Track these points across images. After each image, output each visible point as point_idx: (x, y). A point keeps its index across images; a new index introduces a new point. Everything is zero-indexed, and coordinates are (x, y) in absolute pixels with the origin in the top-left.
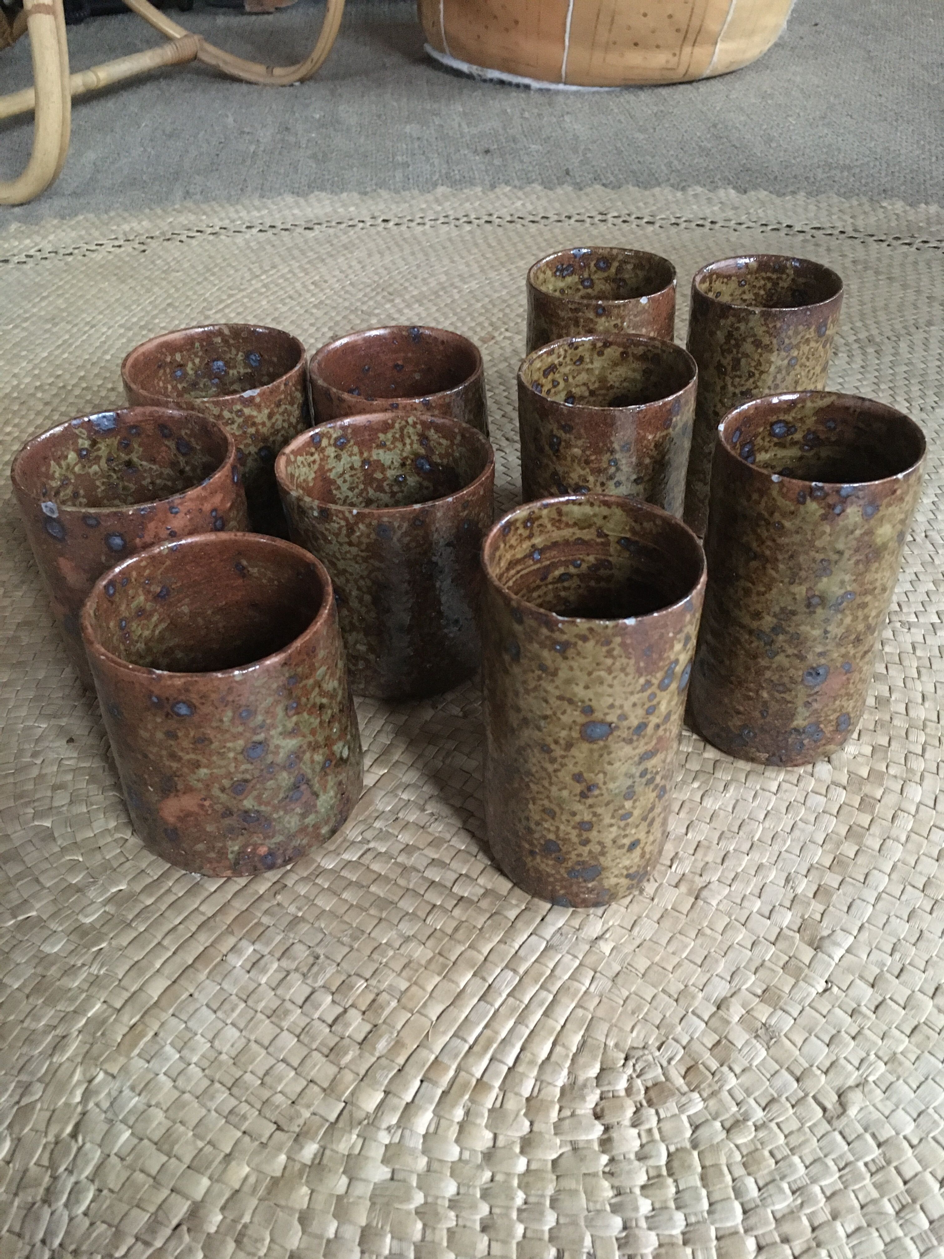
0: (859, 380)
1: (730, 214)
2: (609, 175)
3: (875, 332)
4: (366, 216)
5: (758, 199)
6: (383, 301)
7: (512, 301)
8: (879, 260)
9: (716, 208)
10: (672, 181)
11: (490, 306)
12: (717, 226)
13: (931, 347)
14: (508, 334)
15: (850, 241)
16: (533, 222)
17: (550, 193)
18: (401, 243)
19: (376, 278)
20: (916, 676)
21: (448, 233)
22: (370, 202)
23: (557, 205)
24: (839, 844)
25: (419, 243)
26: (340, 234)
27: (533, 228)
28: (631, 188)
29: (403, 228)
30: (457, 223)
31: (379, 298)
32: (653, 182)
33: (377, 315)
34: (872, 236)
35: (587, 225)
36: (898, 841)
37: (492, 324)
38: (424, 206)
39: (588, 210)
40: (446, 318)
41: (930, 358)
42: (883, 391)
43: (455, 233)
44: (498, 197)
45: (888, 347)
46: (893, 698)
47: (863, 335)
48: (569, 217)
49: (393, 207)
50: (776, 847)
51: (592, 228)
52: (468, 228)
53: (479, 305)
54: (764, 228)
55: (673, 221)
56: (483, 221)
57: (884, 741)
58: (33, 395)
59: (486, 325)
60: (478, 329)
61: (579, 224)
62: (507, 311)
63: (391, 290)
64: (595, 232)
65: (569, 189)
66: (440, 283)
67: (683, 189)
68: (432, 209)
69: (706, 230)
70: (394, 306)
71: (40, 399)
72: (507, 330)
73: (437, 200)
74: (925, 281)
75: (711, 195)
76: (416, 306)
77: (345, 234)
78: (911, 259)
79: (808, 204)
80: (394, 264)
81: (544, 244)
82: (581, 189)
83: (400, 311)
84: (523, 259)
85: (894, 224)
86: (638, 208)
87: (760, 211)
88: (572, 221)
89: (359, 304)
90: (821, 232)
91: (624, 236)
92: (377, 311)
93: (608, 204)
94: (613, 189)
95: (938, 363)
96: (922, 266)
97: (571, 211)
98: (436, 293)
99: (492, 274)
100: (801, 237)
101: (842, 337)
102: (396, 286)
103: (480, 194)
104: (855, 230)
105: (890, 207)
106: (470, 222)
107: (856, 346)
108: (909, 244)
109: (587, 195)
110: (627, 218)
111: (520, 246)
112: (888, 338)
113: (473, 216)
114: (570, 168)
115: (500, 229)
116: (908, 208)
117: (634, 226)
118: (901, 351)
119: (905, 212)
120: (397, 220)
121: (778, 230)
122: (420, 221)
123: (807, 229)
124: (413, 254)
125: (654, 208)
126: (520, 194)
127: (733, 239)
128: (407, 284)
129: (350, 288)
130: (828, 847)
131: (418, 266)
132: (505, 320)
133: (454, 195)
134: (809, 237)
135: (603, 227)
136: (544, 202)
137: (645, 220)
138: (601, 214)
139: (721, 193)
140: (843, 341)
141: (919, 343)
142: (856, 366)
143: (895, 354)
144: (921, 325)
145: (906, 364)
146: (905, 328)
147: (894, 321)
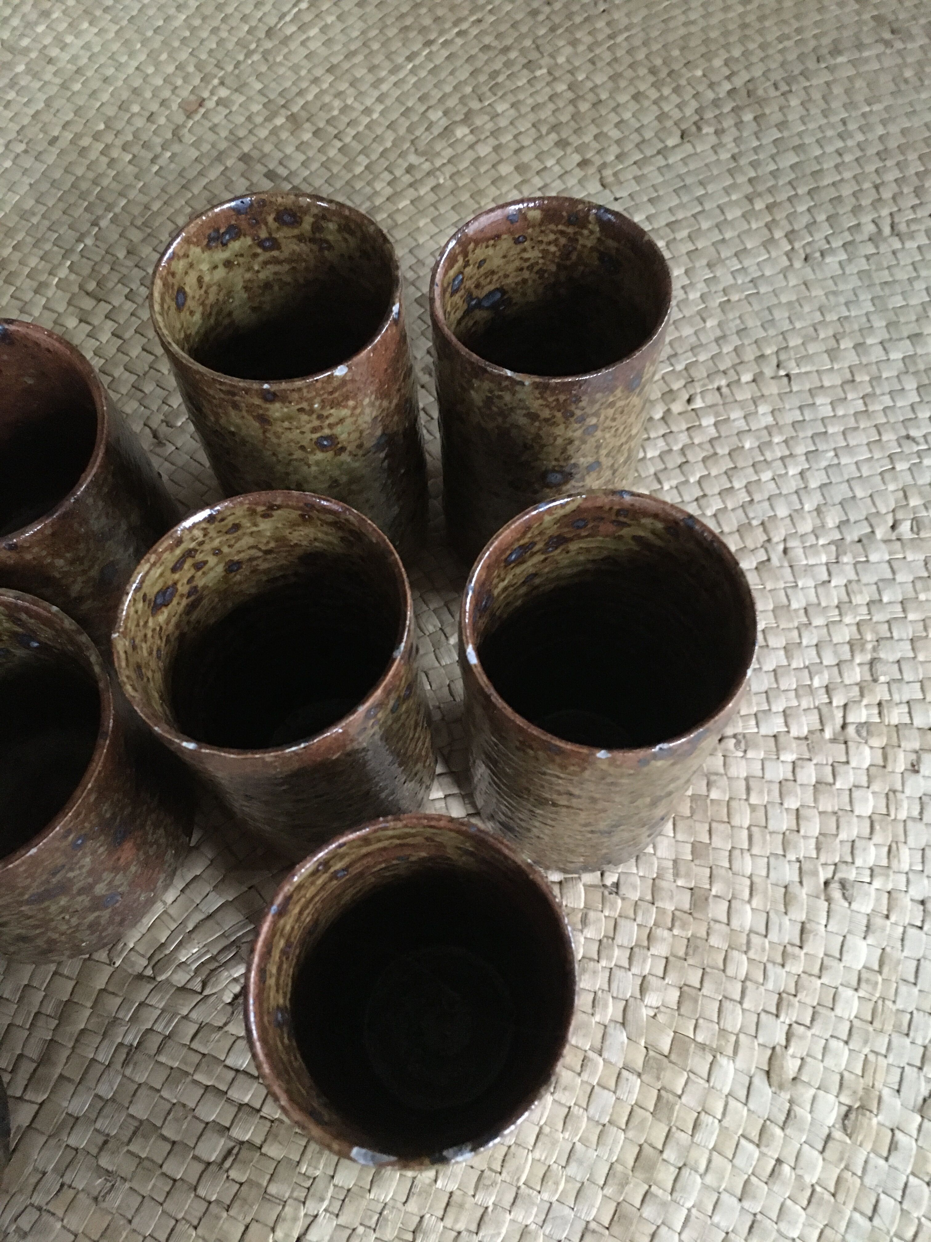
0: (727, 190)
3: (758, 71)
11: (197, 22)
13: (834, 105)
14: (223, 92)
20: (746, 846)
24: (623, 1184)
36: (696, 1171)
37: (199, 67)
41: (830, 133)
42: (757, 215)
45: (773, 111)
47: (739, 82)
50: (545, 1196)
57: (694, 978)
59: (191, 69)
60: (179, 81)
62: (224, 33)
72: (222, 83)
95: (840, 144)
101: (711, 85)
107: (728, 106)
112: (776, 86)
118: (790, 118)
130: (608, 1191)
132: (220, 55)
140: (711, 95)
141: (817, 96)
142: (725, 156)
143: (781, 126)
144: (824, 51)
145: (794, 148)
146: (801, 57)
147: (787, 43)
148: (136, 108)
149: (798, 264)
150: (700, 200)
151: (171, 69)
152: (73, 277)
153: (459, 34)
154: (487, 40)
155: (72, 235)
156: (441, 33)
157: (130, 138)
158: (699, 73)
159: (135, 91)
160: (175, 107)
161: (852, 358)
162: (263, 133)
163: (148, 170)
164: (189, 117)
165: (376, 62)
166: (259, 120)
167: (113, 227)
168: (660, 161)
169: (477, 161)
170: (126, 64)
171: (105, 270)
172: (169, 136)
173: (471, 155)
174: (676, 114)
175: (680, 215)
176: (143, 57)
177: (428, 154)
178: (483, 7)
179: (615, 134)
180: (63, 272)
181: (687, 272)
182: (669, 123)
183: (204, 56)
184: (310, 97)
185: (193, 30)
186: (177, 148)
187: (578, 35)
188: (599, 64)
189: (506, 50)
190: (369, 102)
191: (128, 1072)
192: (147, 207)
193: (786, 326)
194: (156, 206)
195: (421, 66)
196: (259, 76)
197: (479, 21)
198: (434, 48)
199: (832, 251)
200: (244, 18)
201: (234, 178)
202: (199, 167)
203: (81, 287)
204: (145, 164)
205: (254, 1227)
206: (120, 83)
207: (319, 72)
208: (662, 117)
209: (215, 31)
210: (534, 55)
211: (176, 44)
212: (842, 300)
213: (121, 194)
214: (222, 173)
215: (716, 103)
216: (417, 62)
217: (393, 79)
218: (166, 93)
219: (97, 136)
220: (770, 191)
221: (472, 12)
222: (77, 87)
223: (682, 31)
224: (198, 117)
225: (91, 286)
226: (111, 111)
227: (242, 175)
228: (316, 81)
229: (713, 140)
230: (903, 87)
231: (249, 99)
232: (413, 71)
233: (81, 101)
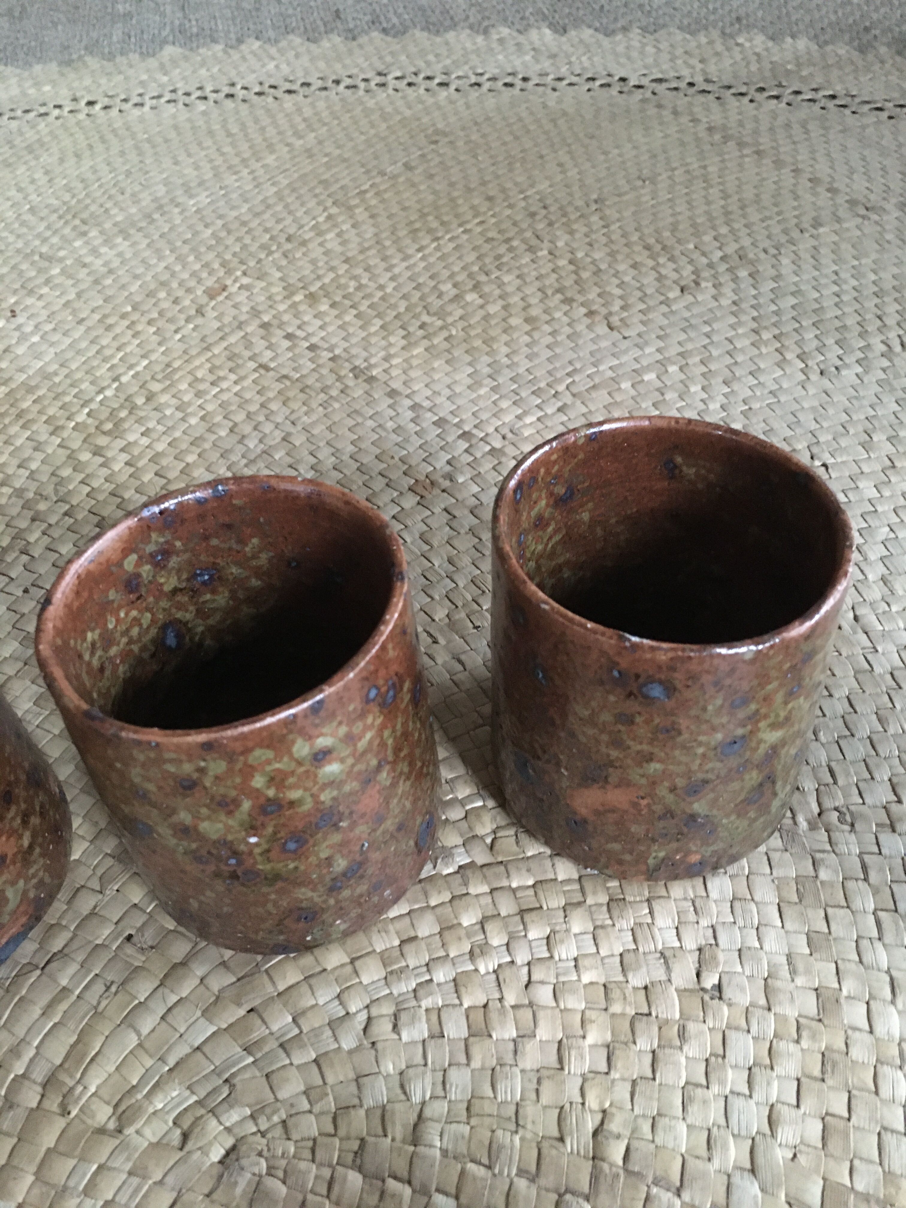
0: (732, 327)
1: (546, 64)
2: (391, 15)
3: (746, 242)
4: (64, 96)
5: (581, 41)
6: (73, 234)
7: (254, 224)
8: (741, 124)
9: (528, 58)
10: (472, 20)
11: (223, 234)
12: (531, 83)
13: (823, 261)
14: (245, 281)
15: (701, 98)
16: (289, 92)
17: (313, 47)
18: (110, 137)
19: (67, 197)
20: (875, 934)
21: (174, 117)
22: (72, 75)
23: (322, 65)
25: (133, 136)
26: (26, 129)
27: (288, 102)
28: (418, 34)
29: (114, 112)
30: (187, 100)
31: (67, 231)
32: (448, 23)
33: (61, 260)
34: (729, 87)
35: (361, 93)
37: (223, 265)
38: (144, 77)
39: (362, 70)
40: (160, 258)
41: (823, 281)
42: (766, 343)
43: (183, 115)
44: (244, 58)
45: (766, 269)
46: (845, 992)
47: (731, 248)
48: (337, 82)
49: (103, 81)
51: (366, 98)
52: (201, 106)
53: (209, 231)
54: (590, 85)
55: (473, 79)
56: (222, 95)
57: (840, 1104)
59: (216, 266)
60: (204, 275)
61: (349, 92)
62: (247, 240)
63: (85, 215)
64: (371, 103)
65: (337, 40)
66: (155, 200)
67: (486, 32)
68: (155, 80)
69: (516, 91)
70: (87, 243)
72: (244, 274)
73: (162, 67)
74: (803, 156)
75: (521, 39)
76: (119, 240)
77: (33, 127)
78: (781, 121)
79: (644, 45)
80: (95, 172)
81: (302, 126)
82: (354, 39)
83: (94, 251)
84: (272, 152)
85: (754, 67)
86: (428, 64)
87: (584, 59)
88: (342, 86)
89: (37, 243)
90: (665, 85)
91: (410, 108)
92: (62, 253)
93: (389, 59)
94: (394, 36)
95: (836, 288)
96: (797, 129)
97: (340, 71)
98: (148, 216)
99: (230, 180)
100: (638, 95)
101: (704, 254)
102: (93, 208)
103: (220, 54)
104: (707, 81)
105: (747, 45)
106: (205, 98)
107: (722, 268)
108: (777, 97)
109: (361, 47)
110: (413, 79)
111: (271, 131)
112: (765, 251)
113: (209, 88)
114: (341, 8)
115: (245, 106)
116: (770, 44)
117: (422, 91)
118: (783, 272)
119: (767, 49)
120: (106, 101)
121: (609, 85)
122: (137, 100)
123: (645, 81)
124: (122, 153)
125: (448, 62)
126: (273, 51)
127: (551, 104)
128: (108, 205)
129: (27, 217)
131: (128, 173)
132: (243, 256)
133: (186, 58)
134: (648, 94)
135: (382, 95)
136: (305, 60)
137: (437, 81)
138: (380, 74)
139: (534, 34)
140: (704, 261)
141: (806, 256)
142: (725, 302)
143: (777, 278)
144: (805, 225)
145: (793, 294)
146: (785, 232)
147: (769, 222)
148: (162, 295)
149: (815, 377)
150: (708, 335)
151: (197, 267)
152: (90, 421)
153: (465, 232)
154: (490, 235)
155: (93, 389)
156: (447, 232)
157: (155, 315)
158: (691, 246)
159: (163, 284)
160: (199, 292)
161: (889, 448)
162: (282, 307)
163: (172, 338)
164: (212, 298)
165: (388, 253)
166: (279, 298)
167: (134, 381)
168: (664, 309)
169: (487, 318)
170: (155, 265)
171: (123, 414)
172: (193, 312)
173: (481, 313)
174: (674, 276)
175: (689, 346)
176: (171, 259)
177: (441, 314)
178: (485, 213)
179: (618, 292)
180: (81, 418)
181: (703, 389)
182: (668, 283)
183: (228, 257)
184: (327, 280)
185: (219, 240)
186: (199, 321)
187: (575, 227)
188: (596, 246)
189: (508, 240)
190: (382, 281)
192: (168, 365)
193: (813, 426)
194: (176, 364)
195: (430, 255)
196: (279, 268)
197: (482, 222)
198: (441, 242)
199: (847, 366)
200: (266, 230)
201: (254, 341)
202: (220, 334)
203: (98, 428)
204: (168, 335)
206: (149, 278)
207: (334, 263)
208: (660, 278)
209: (238, 239)
210: (534, 242)
211: (203, 249)
212: (866, 402)
213: (144, 357)
214: (242, 337)
215: (711, 266)
216: (427, 252)
217: (405, 264)
218: (192, 283)
219: (124, 316)
220: (775, 325)
221: (475, 217)
222: (108, 282)
223: (671, 220)
224: (220, 298)
225: (109, 426)
226: (138, 298)
227: (262, 338)
228: (332, 269)
229: (713, 291)
230: (887, 246)
231: (270, 284)
232: (423, 259)
233: (110, 292)
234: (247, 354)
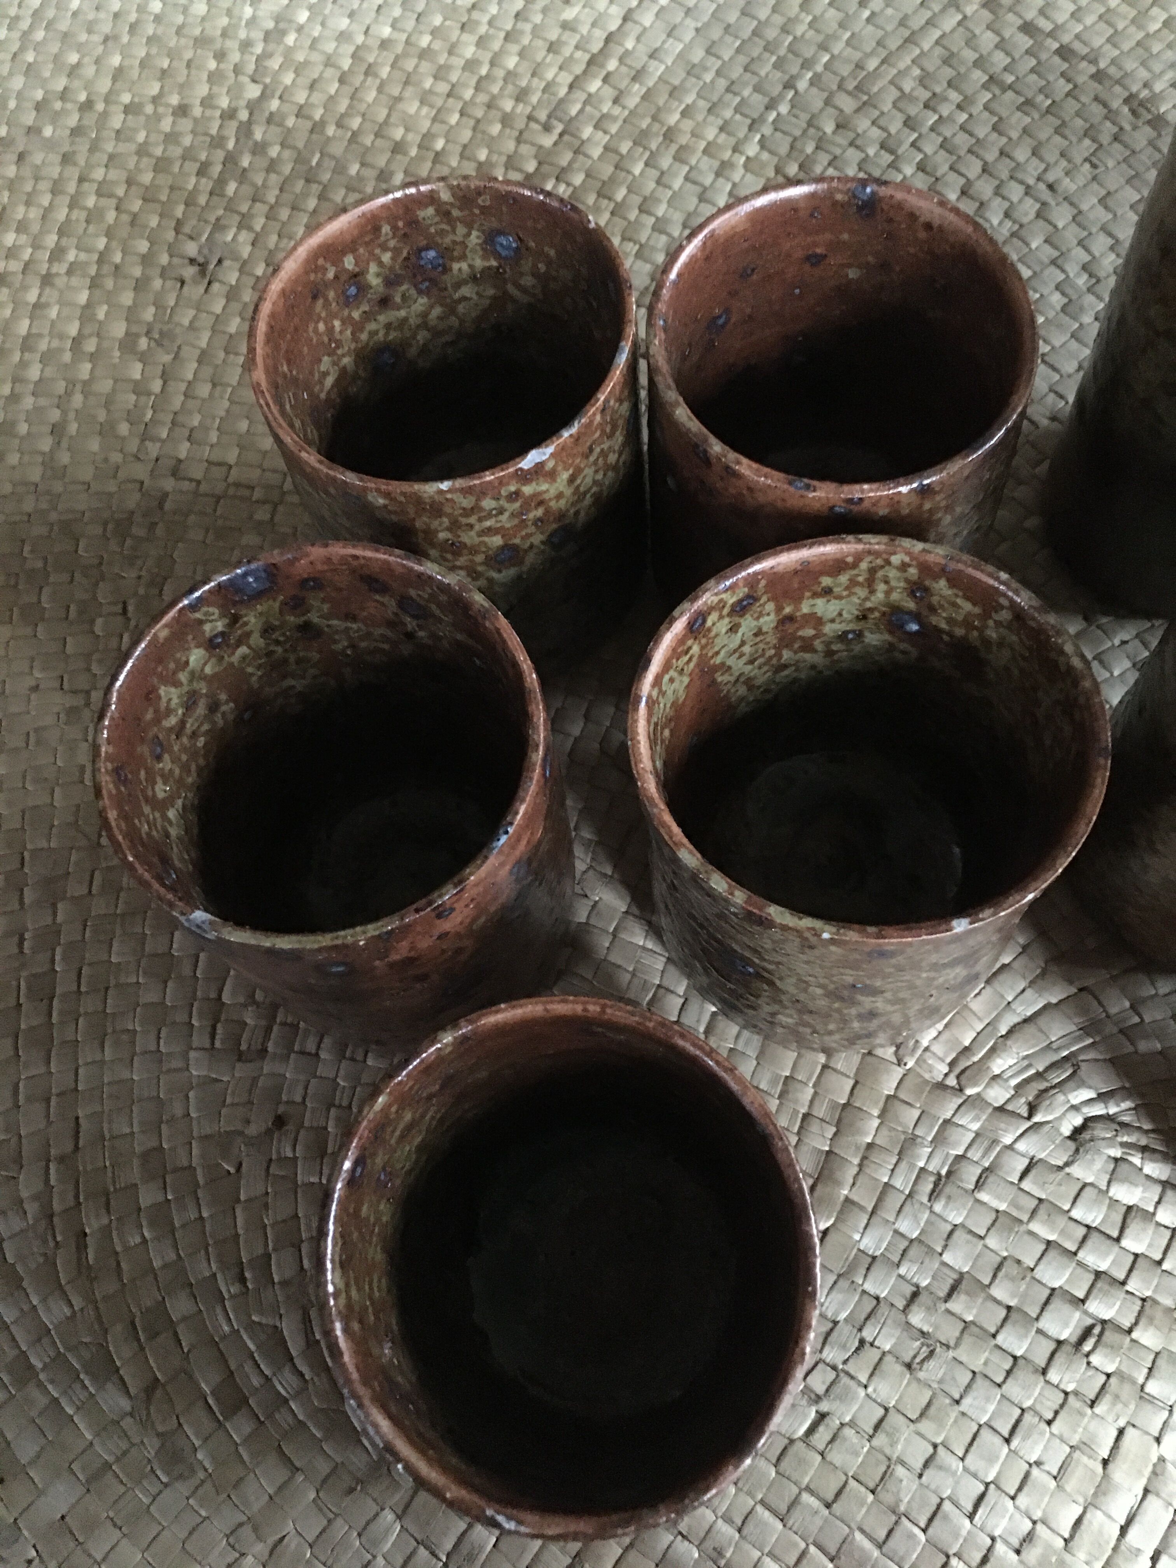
58: (32, 131)
71: (50, 145)
152: (765, 156)
155: (758, 101)
167: (814, 90)
171: (809, 149)
180: (752, 149)
191: (938, 1207)
192: (859, 66)
194: (871, 65)
201: (977, 32)
203: (778, 170)
205: (1130, 1432)
213: (823, 47)
214: (960, 23)
227: (988, 27)
234: (970, 56)
